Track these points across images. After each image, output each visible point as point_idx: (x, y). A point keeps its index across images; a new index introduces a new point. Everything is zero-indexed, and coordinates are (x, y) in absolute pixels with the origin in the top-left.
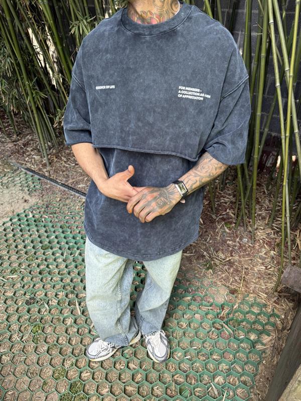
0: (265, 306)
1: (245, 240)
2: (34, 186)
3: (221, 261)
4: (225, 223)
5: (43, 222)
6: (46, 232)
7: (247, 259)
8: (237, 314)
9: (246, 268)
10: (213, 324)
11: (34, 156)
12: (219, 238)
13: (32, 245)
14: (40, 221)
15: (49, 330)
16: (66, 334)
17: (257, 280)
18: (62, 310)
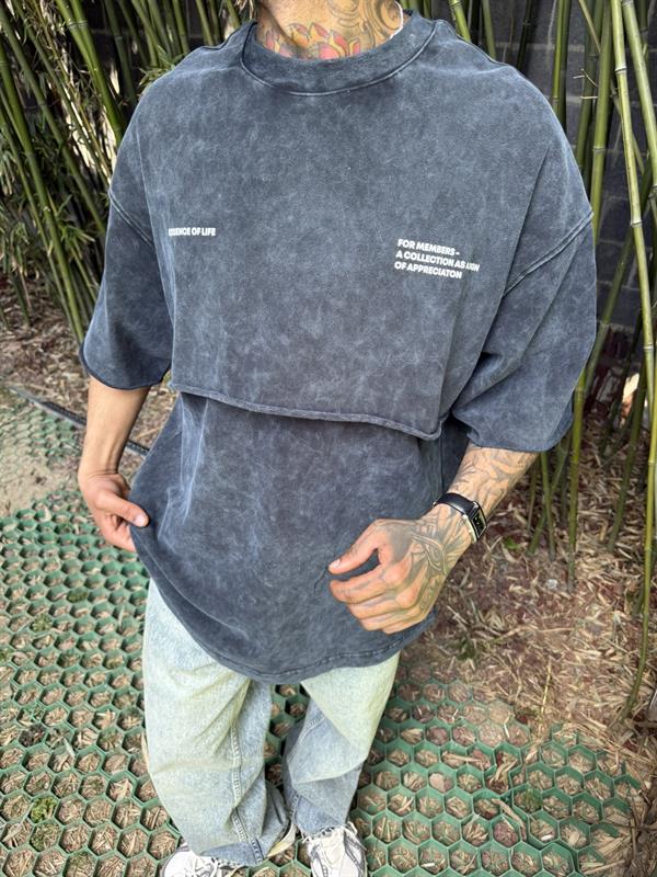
0: (603, 755)
1: (553, 583)
2: (61, 446)
3: (495, 636)
4: (505, 540)
5: (74, 532)
6: (81, 557)
7: (557, 630)
8: (533, 776)
9: (555, 655)
10: (475, 801)
11: (65, 374)
12: (489, 578)
13: (46, 589)
14: (68, 531)
15: (72, 813)
16: (112, 826)
17: (583, 685)
18: (106, 759)
